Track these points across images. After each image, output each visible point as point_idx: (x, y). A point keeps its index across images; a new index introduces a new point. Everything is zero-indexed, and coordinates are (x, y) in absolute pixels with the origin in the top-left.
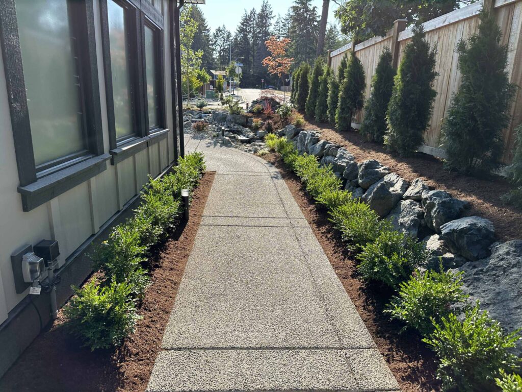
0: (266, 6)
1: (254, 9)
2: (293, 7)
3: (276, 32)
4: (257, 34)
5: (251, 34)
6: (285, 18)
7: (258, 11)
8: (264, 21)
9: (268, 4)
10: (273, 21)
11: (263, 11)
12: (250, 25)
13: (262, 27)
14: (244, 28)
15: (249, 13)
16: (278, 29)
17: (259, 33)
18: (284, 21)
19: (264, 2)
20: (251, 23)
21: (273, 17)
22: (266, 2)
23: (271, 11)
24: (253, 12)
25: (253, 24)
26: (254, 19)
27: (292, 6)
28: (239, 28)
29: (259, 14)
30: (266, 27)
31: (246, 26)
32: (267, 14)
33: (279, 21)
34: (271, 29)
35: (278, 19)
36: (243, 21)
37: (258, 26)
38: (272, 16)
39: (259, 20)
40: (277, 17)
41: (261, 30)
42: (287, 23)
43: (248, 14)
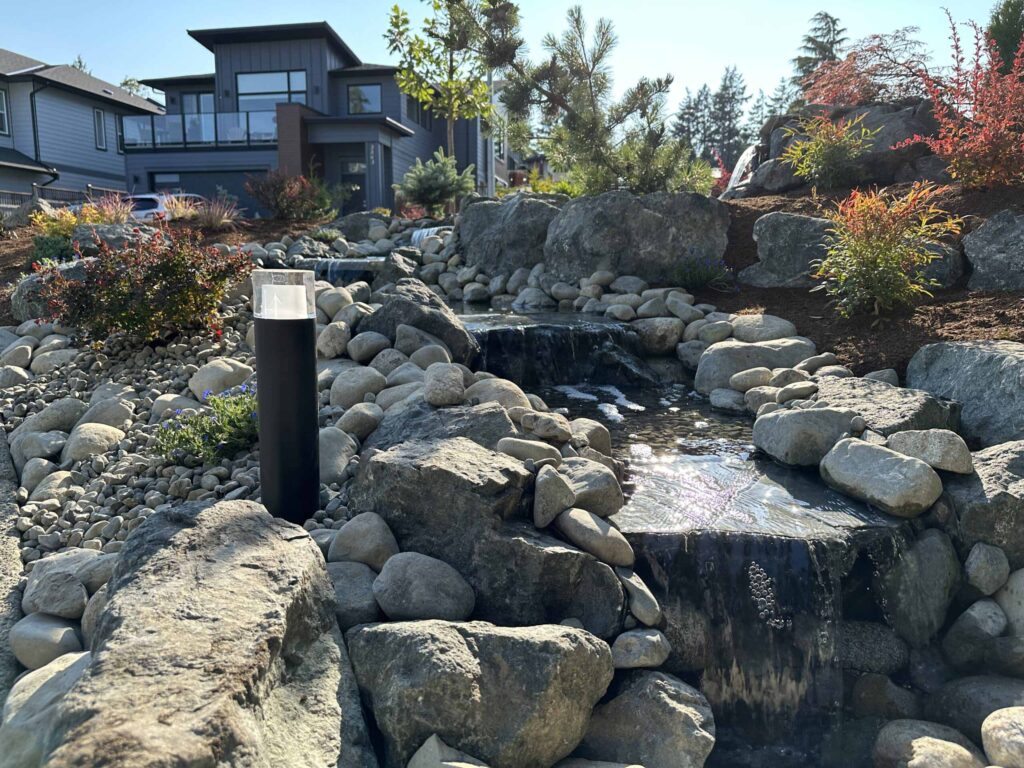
0: (731, 78)
1: (705, 86)
2: (800, 59)
3: (754, 126)
4: (710, 135)
5: (699, 136)
6: (774, 97)
7: (715, 88)
8: (727, 109)
9: (736, 73)
10: (746, 107)
11: (725, 88)
12: (697, 118)
13: (723, 119)
14: (685, 124)
15: (694, 96)
16: (759, 119)
17: (716, 132)
18: (771, 103)
19: (727, 70)
20: (699, 114)
21: (746, 99)
22: (731, 70)
23: (742, 86)
24: (704, 93)
25: (703, 116)
26: (706, 107)
27: (796, 57)
28: (674, 126)
29: (717, 96)
30: (730, 120)
31: (688, 120)
32: (734, 94)
33: (761, 103)
34: (741, 123)
35: (758, 101)
36: (681, 112)
37: (715, 117)
38: (745, 95)
39: (717, 107)
40: (757, 96)
41: (719, 127)
42: (778, 106)
43: (692, 98)
